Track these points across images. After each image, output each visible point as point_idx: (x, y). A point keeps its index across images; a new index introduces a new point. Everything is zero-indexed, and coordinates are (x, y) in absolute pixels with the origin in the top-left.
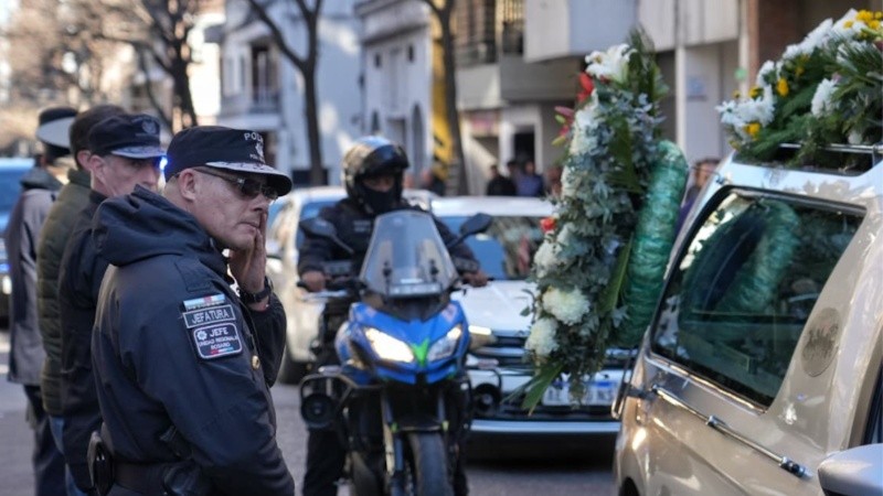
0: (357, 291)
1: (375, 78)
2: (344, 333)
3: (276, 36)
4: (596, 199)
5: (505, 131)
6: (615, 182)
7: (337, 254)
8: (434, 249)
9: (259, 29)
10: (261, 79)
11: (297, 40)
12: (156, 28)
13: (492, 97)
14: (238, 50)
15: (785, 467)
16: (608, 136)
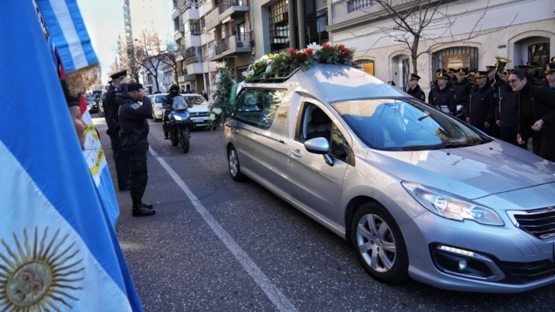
0: (172, 109)
1: (166, 78)
2: (170, 116)
3: (151, 73)
4: (222, 90)
5: (185, 85)
6: (225, 87)
7: (168, 103)
8: (184, 102)
9: (149, 72)
10: (149, 79)
11: (154, 73)
12: (133, 72)
13: (183, 80)
14: (146, 75)
15: (280, 142)
16: (223, 78)
